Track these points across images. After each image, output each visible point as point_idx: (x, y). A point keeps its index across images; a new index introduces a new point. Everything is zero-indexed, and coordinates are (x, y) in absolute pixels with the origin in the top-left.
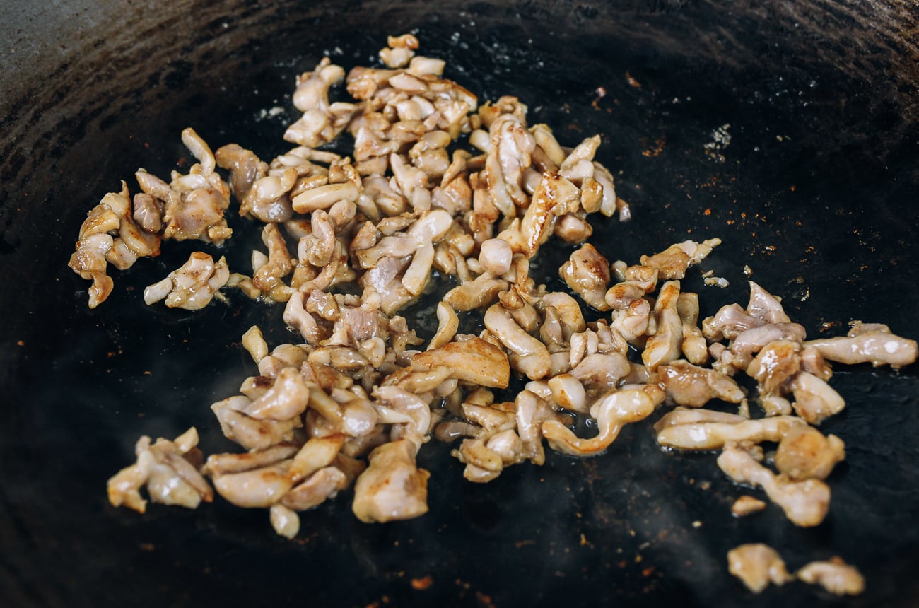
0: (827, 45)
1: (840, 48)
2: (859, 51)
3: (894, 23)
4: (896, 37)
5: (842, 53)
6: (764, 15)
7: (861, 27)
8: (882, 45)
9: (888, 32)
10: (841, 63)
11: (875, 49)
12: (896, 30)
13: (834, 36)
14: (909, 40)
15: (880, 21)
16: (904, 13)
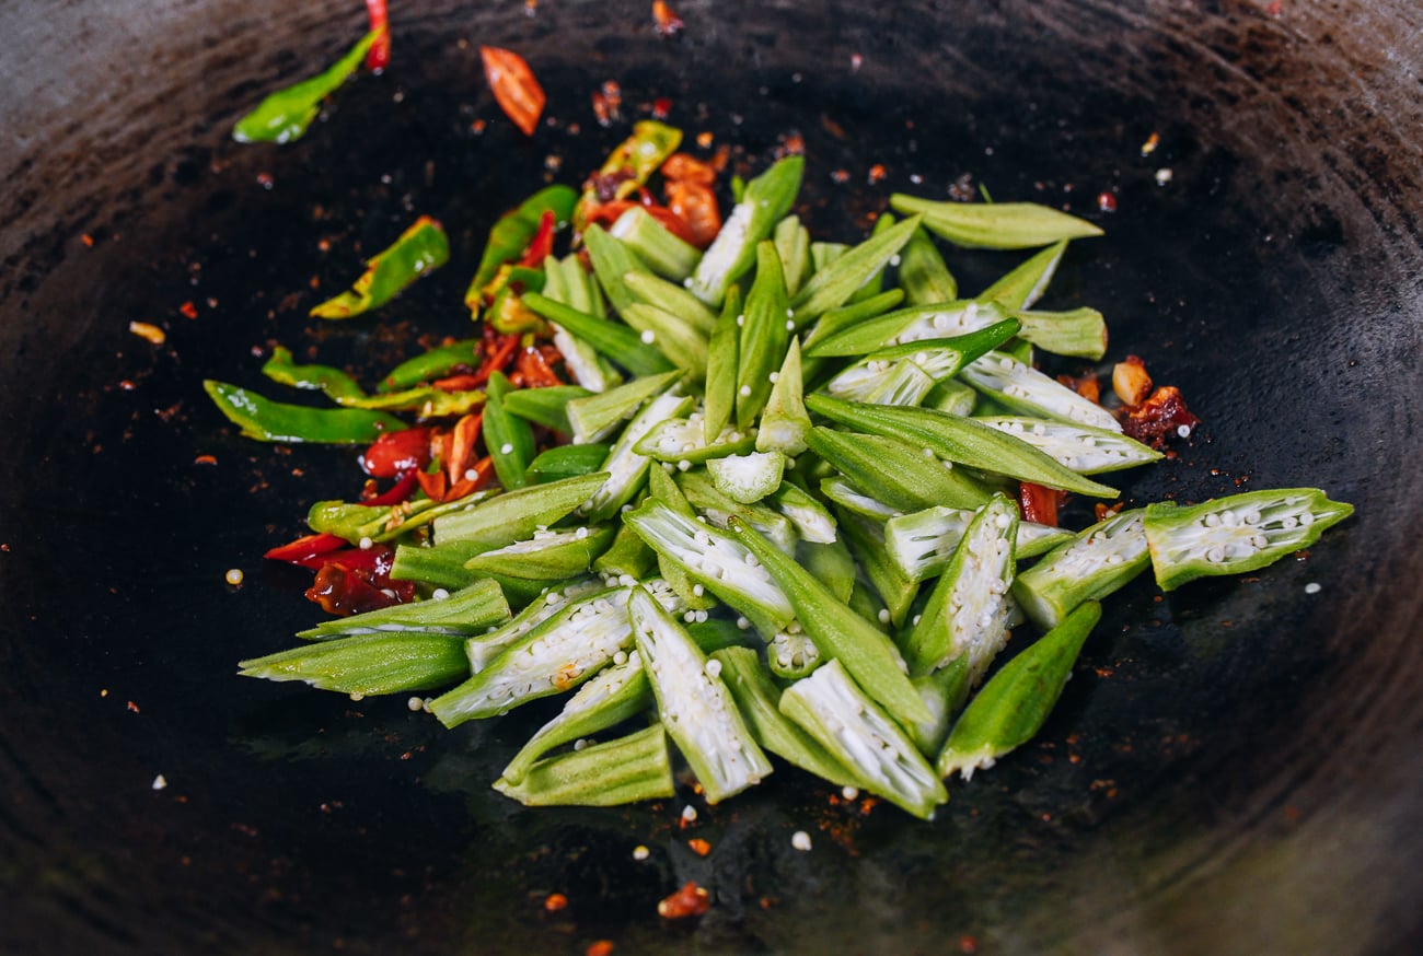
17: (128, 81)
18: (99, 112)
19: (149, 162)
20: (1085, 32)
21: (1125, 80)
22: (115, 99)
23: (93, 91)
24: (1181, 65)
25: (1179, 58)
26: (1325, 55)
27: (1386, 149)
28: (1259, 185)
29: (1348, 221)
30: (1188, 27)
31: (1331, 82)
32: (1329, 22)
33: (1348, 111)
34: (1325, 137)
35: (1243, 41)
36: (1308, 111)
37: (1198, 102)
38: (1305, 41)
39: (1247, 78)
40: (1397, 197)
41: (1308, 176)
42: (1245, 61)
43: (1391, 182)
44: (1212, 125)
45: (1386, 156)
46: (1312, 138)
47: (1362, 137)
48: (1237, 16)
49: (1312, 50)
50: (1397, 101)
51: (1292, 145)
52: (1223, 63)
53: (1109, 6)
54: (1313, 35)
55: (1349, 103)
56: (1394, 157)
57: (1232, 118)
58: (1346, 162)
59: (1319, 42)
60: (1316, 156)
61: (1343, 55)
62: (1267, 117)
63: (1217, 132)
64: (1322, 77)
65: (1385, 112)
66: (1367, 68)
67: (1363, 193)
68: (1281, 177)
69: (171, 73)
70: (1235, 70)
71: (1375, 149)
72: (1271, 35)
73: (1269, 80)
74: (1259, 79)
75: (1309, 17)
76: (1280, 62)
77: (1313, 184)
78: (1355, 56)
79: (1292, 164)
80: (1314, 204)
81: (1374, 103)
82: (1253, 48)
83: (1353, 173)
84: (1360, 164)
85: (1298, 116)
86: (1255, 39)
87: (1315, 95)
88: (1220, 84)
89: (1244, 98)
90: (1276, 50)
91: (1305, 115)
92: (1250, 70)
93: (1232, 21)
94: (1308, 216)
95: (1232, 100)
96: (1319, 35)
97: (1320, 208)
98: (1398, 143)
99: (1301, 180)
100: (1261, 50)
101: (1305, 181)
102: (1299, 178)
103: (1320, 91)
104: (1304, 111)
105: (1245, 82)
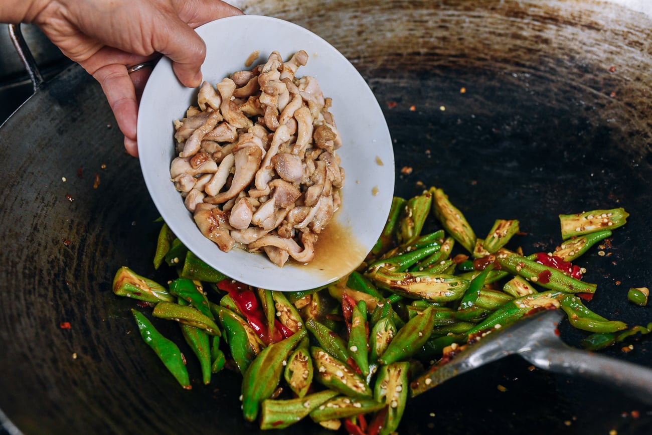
0: (537, 93)
1: (546, 94)
2: (556, 94)
3: (570, 76)
4: (574, 84)
5: (547, 97)
6: (498, 85)
7: (553, 81)
8: (568, 89)
9: (569, 82)
10: (549, 102)
11: (565, 92)
12: (573, 80)
13: (541, 88)
14: (582, 83)
15: (563, 77)
16: (575, 70)
21: (554, 102)
24: (577, 94)
25: (576, 92)
26: (639, 85)
28: (623, 138)
30: (577, 79)
31: (643, 95)
32: (637, 73)
35: (602, 82)
36: (637, 107)
37: (588, 108)
38: (629, 81)
39: (607, 97)
41: (643, 133)
42: (604, 90)
44: (596, 117)
46: (641, 118)
48: (597, 73)
49: (632, 84)
51: (633, 121)
52: (595, 92)
54: (632, 78)
57: (604, 113)
59: (635, 80)
60: (644, 125)
61: (646, 85)
62: (620, 112)
63: (598, 119)
64: (640, 94)
68: (631, 134)
70: (601, 94)
72: (615, 80)
73: (617, 97)
75: (628, 71)
76: (620, 90)
77: (646, 136)
79: (634, 129)
80: (648, 144)
82: (606, 85)
85: (633, 110)
86: (607, 82)
87: (638, 101)
88: (596, 101)
89: (607, 105)
90: (617, 85)
91: (636, 109)
93: (596, 75)
94: (647, 149)
95: (602, 106)
96: (635, 78)
99: (640, 135)
100: (610, 85)
101: (642, 135)
102: (639, 134)
103: (640, 99)
104: (635, 108)
105: (605, 98)
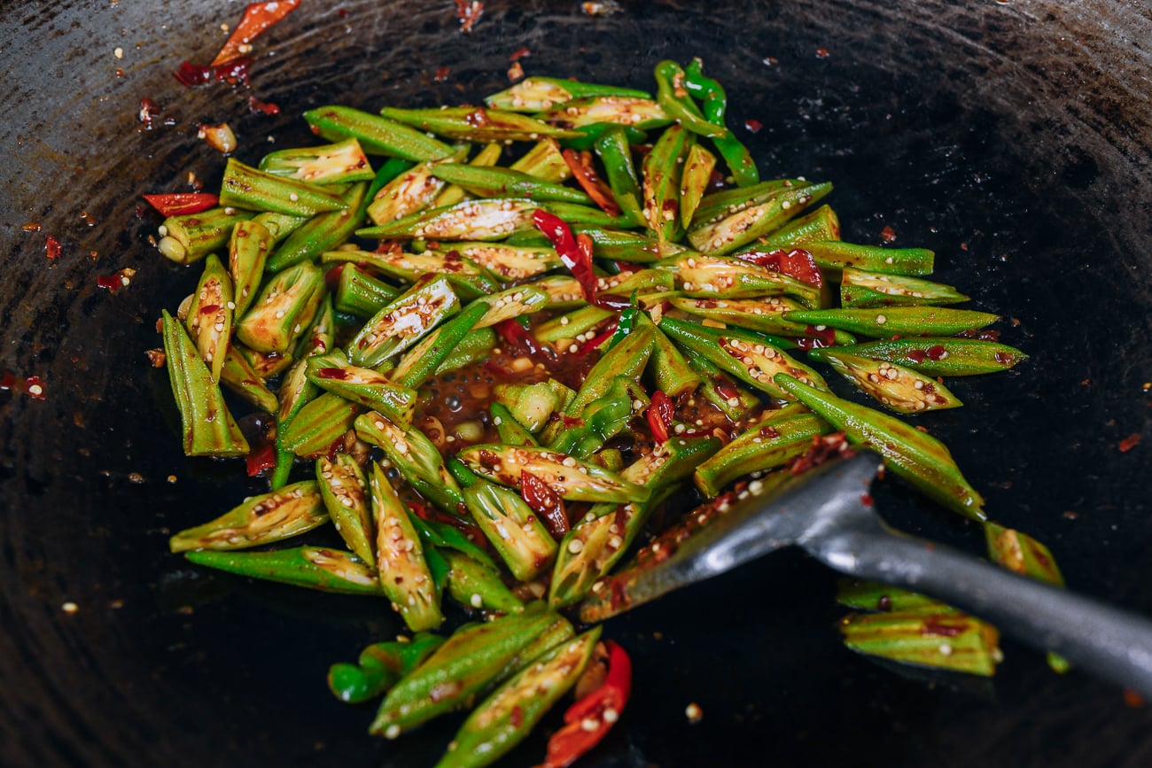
17: (82, 161)
18: (64, 193)
19: (116, 231)
20: (852, 28)
21: (892, 62)
22: (74, 179)
23: (56, 175)
24: (935, 47)
25: (932, 41)
26: (1051, 29)
27: (1117, 98)
28: (1020, 135)
29: (1100, 157)
30: (935, 16)
31: (1060, 50)
32: (1051, 5)
33: (1080, 73)
34: (1066, 93)
35: (982, 23)
36: (1047, 74)
37: (955, 75)
38: (1033, 20)
39: (991, 52)
40: (1135, 135)
41: (1058, 124)
42: (986, 40)
43: (1128, 124)
44: (970, 91)
45: (1120, 104)
46: (1055, 95)
47: (1096, 91)
48: (974, 5)
49: (1040, 27)
50: (1118, 61)
51: (1039, 101)
52: (969, 42)
53: (868, 5)
54: (1038, 16)
55: (1079, 65)
56: (1126, 105)
57: (985, 84)
58: (1087, 112)
59: (1045, 20)
60: (1061, 109)
61: (1067, 29)
62: (1014, 82)
63: (974, 96)
64: (1053, 46)
65: (1110, 70)
66: (1088, 37)
67: (1107, 134)
68: (1036, 127)
69: (116, 150)
70: (981, 47)
71: (1109, 99)
72: (1007, 18)
73: (1010, 53)
74: (1001, 52)
75: (1033, 2)
76: (1015, 38)
77: (1064, 130)
78: (1076, 28)
79: (1042, 116)
80: (1068, 146)
81: (1099, 64)
82: (992, 28)
83: (1094, 120)
84: (1099, 112)
85: (1040, 79)
86: (992, 21)
87: (1050, 61)
88: (970, 59)
89: (992, 68)
90: (1011, 29)
91: (1045, 78)
92: (992, 47)
93: (971, 9)
94: (1065, 156)
95: (982, 70)
96: (1045, 15)
97: (1074, 149)
98: (1127, 94)
99: (1053, 129)
100: (997, 29)
101: (1056, 129)
102: (1052, 126)
103: (1054, 57)
104: (1043, 75)
105: (990, 56)
